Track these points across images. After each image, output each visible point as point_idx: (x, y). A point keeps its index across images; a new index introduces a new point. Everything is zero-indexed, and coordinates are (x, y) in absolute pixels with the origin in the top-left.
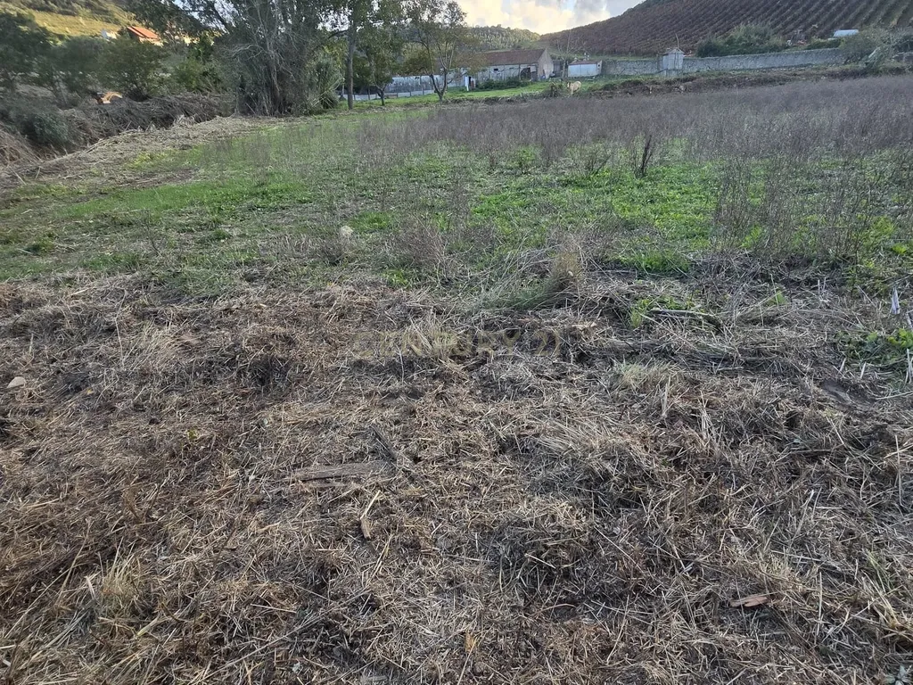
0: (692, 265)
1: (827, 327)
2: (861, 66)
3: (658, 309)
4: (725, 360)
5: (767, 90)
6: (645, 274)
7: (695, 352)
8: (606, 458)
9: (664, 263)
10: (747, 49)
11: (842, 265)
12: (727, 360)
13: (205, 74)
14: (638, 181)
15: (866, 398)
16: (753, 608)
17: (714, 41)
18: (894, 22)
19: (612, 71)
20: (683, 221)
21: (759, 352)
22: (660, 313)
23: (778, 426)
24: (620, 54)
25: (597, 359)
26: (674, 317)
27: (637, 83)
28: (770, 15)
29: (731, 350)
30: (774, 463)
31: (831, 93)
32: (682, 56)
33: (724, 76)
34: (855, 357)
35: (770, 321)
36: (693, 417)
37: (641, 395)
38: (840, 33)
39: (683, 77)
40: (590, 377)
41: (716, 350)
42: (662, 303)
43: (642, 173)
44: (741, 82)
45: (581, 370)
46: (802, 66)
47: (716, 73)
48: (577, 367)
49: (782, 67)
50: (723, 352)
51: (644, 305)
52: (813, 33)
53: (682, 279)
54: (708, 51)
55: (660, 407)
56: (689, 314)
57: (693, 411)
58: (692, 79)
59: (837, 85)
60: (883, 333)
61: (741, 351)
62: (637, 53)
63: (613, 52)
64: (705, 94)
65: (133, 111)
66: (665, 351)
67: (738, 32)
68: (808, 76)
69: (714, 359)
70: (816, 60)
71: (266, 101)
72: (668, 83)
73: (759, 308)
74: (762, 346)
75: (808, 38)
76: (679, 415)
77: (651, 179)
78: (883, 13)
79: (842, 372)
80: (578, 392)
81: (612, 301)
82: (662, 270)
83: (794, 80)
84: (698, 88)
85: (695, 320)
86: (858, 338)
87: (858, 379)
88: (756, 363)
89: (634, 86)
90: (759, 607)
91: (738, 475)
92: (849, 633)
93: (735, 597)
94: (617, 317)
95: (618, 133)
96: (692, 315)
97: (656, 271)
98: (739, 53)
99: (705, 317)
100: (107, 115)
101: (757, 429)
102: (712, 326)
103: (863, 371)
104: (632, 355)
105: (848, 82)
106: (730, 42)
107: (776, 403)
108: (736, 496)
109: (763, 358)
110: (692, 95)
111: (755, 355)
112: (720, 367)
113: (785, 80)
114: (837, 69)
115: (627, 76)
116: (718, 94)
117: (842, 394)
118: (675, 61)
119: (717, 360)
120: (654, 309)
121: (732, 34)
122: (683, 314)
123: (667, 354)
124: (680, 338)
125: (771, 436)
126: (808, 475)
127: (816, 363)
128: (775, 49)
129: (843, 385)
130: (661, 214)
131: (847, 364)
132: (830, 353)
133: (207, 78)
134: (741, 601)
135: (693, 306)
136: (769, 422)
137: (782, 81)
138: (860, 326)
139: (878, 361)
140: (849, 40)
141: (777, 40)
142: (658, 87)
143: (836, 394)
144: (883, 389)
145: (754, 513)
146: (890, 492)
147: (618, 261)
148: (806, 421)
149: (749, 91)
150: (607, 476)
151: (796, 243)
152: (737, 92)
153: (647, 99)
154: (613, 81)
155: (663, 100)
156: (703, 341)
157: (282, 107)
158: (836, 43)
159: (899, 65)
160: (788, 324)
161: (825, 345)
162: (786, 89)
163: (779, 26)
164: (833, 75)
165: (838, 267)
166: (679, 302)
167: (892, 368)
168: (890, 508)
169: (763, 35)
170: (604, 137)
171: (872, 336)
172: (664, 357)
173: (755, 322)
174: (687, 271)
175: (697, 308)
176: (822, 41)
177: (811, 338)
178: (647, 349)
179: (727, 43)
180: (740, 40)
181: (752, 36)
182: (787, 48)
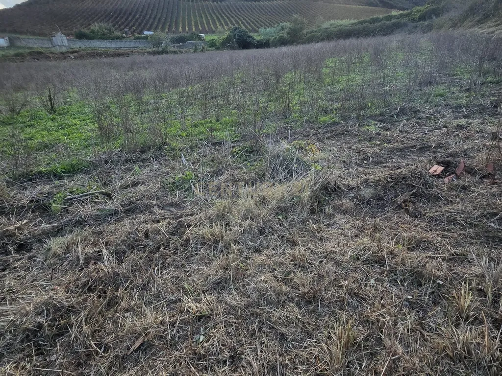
0: (90, 164)
1: (159, 179)
2: (160, 49)
3: (70, 197)
4: (115, 213)
5: (121, 59)
6: (63, 176)
7: (98, 215)
8: (38, 314)
9: (72, 166)
10: (103, 37)
11: (162, 147)
12: (116, 213)
14: (51, 116)
15: (181, 207)
16: (139, 347)
17: (83, 30)
18: (167, 30)
19: (18, 44)
20: (83, 138)
21: (131, 203)
22: (72, 199)
23: (141, 240)
24: (21, 33)
25: (35, 244)
26: (81, 198)
27: (40, 53)
28: (109, 20)
29: (117, 207)
30: (141, 261)
31: (150, 62)
32: (64, 38)
33: (95, 51)
34: (173, 190)
35: (135, 184)
36: (99, 255)
37: (67, 255)
38: (146, 33)
39: (70, 50)
40: (30, 258)
41: (109, 210)
42: (72, 192)
43: (52, 110)
44: (107, 55)
45: (22, 256)
46: (134, 47)
47: (90, 49)
48: (18, 256)
49: (125, 47)
50: (112, 210)
51: (60, 197)
52: (134, 31)
53: (87, 172)
54: (81, 36)
55: (78, 258)
56: (90, 194)
57: (99, 252)
58: (76, 52)
59: (153, 58)
60: (181, 175)
61: (122, 206)
62: (34, 34)
63: (15, 32)
64: (87, 61)
66: (79, 221)
67: (95, 27)
68: (139, 53)
69: (110, 215)
70: (141, 45)
72: (62, 53)
73: (129, 178)
74: (131, 199)
75: (132, 34)
76: (90, 258)
77: (60, 114)
78: (161, 26)
79: (170, 199)
80: (23, 273)
81: (37, 201)
82: (72, 171)
83: (133, 54)
84: (82, 57)
85: (94, 196)
86: (172, 181)
87: (176, 200)
88: (131, 209)
89: (38, 55)
90: (142, 344)
91: (124, 277)
92: (181, 327)
93: (129, 349)
94: (46, 210)
95: (33, 85)
96: (92, 194)
97: (69, 172)
98: (100, 38)
99: (100, 193)
101: (131, 247)
102: (105, 197)
103: (177, 195)
104: (58, 232)
105: (157, 56)
106: (93, 32)
107: (137, 229)
108: (126, 290)
109: (133, 205)
110: (79, 62)
111: (129, 205)
112: (114, 218)
113: (128, 54)
114: (150, 50)
115: (31, 48)
116: (93, 60)
117: (171, 209)
118: (61, 41)
119: (111, 215)
120: (67, 197)
121: (92, 28)
122: (87, 195)
123: (81, 223)
124: (87, 210)
125: (139, 247)
126: (156, 259)
127: (158, 198)
128: (118, 38)
129: (171, 205)
130: (69, 135)
131: (171, 194)
132: (163, 191)
134: (132, 349)
135: (92, 188)
136: (137, 240)
137: (128, 55)
138: (172, 175)
139: (182, 188)
140: (151, 36)
141: (117, 33)
142: (56, 56)
143: (169, 210)
144: (186, 200)
145: (136, 293)
146: (190, 249)
147: (41, 172)
148: (151, 233)
149: (111, 60)
150: (40, 326)
151: (142, 140)
152: (105, 60)
153: (50, 63)
154: (21, 51)
155: (63, 64)
156: (101, 207)
158: (146, 37)
159: (174, 50)
160: (143, 183)
161: (160, 188)
162: (130, 59)
163: (117, 26)
164: (149, 53)
165: (162, 148)
166: (83, 188)
167: (187, 190)
168: (192, 256)
169: (110, 30)
170: (23, 88)
171: (177, 178)
172: (80, 224)
173: (128, 186)
174: (89, 167)
175: (95, 189)
176: (140, 36)
177: (153, 187)
178: (67, 224)
179: (91, 32)
180: (98, 32)
181: (104, 30)
182: (124, 38)
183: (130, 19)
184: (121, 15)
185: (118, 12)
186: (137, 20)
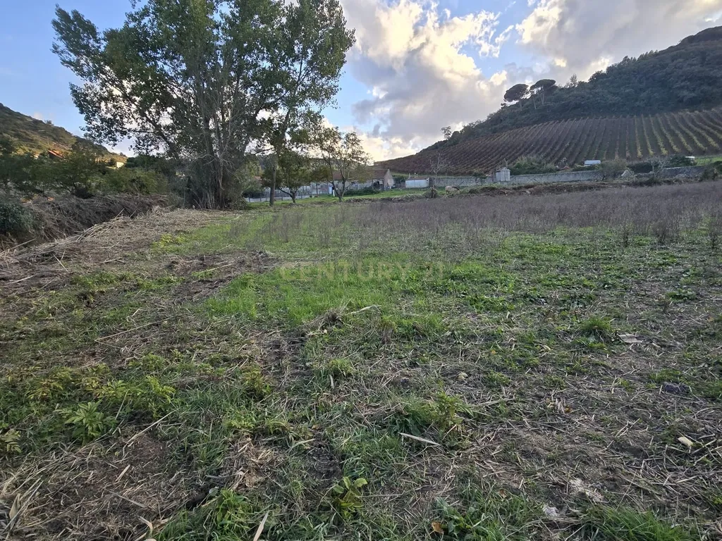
13: (134, 181)
32: (509, 173)
38: (589, 162)
44: (569, 188)
46: (573, 181)
65: (81, 206)
71: (210, 198)
98: (527, 173)
100: (59, 209)
118: (505, 176)
121: (518, 162)
128: (551, 171)
133: (134, 184)
140: (601, 166)
141: (550, 166)
142: (510, 191)
157: (224, 203)
158: (591, 168)
163: (549, 158)
169: (540, 163)
176: (581, 166)
179: (516, 167)
180: (525, 165)
181: (533, 163)
182: (558, 170)
183: (557, 148)
184: (545, 146)
185: (541, 143)
186: (566, 149)
